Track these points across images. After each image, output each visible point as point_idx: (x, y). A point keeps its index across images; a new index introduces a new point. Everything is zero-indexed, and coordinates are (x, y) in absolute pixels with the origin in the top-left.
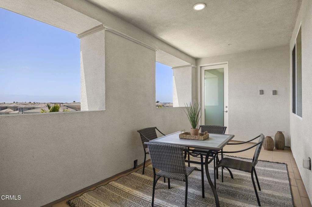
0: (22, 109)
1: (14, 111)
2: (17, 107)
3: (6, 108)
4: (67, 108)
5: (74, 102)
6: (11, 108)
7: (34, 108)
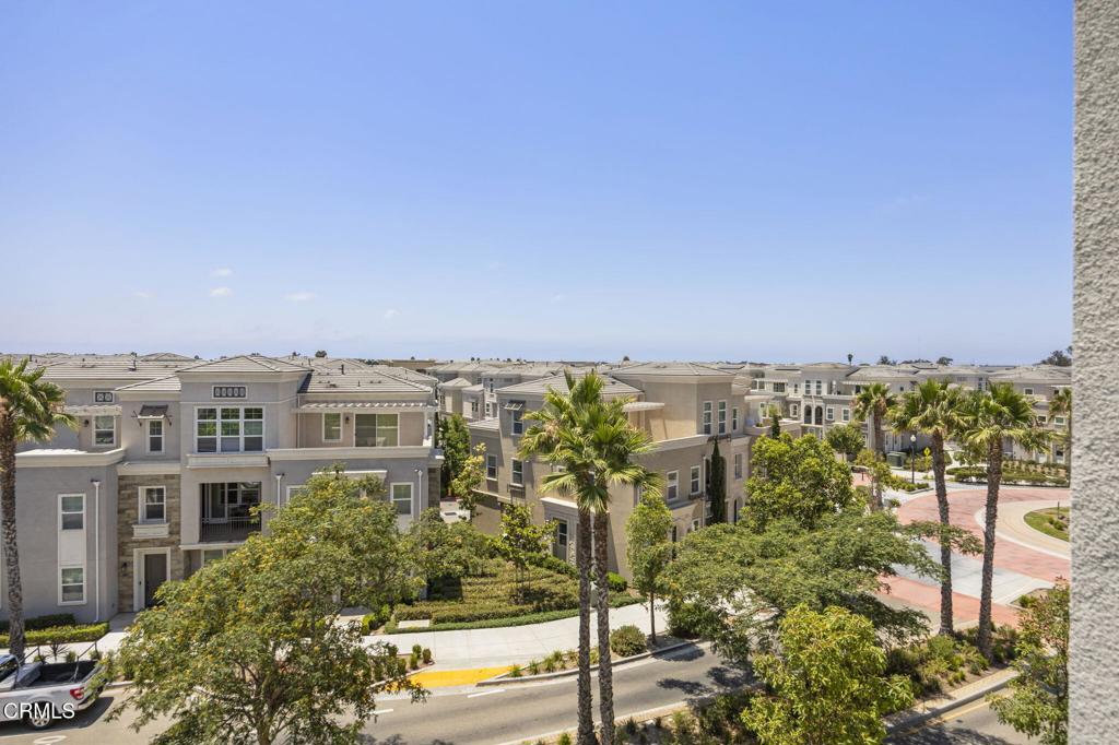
0: (491, 380)
1: (473, 384)
2: (478, 374)
3: (455, 375)
4: (614, 383)
5: (626, 359)
6: (468, 376)
7: (519, 380)
